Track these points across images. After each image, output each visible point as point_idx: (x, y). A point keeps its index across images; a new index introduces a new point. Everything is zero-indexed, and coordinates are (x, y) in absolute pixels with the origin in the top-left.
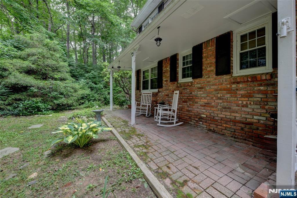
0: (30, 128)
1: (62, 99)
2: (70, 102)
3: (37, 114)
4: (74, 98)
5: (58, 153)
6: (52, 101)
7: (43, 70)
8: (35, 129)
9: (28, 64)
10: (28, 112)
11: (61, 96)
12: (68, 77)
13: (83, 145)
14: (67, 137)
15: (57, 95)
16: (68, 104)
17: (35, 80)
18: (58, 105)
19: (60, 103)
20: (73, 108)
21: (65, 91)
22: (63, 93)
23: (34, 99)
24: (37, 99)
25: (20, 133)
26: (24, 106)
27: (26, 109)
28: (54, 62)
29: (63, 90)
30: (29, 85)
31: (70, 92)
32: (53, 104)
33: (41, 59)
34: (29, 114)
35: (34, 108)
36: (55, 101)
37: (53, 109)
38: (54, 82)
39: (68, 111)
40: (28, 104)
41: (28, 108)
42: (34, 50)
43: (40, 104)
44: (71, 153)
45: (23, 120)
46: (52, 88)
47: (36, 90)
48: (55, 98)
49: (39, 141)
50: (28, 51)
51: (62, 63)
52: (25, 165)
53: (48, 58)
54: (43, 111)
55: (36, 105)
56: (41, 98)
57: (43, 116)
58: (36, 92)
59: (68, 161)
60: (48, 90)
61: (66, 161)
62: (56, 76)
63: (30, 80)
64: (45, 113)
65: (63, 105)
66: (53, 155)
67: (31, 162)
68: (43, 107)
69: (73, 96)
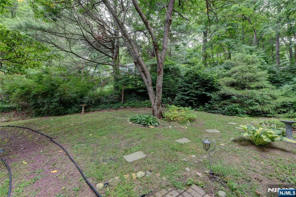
0: (229, 123)
1: (257, 106)
2: (266, 109)
3: (236, 115)
4: (271, 106)
5: (238, 142)
6: (248, 107)
7: (242, 82)
8: (231, 125)
9: (232, 79)
10: (230, 113)
11: (256, 103)
12: (266, 85)
13: (259, 144)
14: (244, 133)
15: (252, 102)
16: (263, 111)
17: (236, 90)
18: (253, 111)
19: (254, 109)
20: (270, 115)
21: (260, 99)
22: (259, 101)
23: (234, 105)
24: (236, 104)
25: (223, 125)
26: (228, 108)
27: (229, 111)
28: (251, 74)
29: (258, 98)
30: (231, 94)
31: (267, 100)
32: (248, 110)
33: (240, 74)
34: (230, 114)
35: (234, 111)
36: (250, 107)
37: (247, 114)
38: (250, 91)
39: (264, 117)
40: (230, 108)
41: (230, 110)
42: (236, 68)
43: (238, 109)
44: (247, 145)
45: (227, 118)
46: (248, 96)
47: (236, 98)
48: (251, 105)
49: (231, 132)
50: (233, 69)
51: (259, 73)
52: (220, 139)
53: (246, 72)
54: (240, 114)
55: (235, 109)
56: (239, 104)
57: (240, 118)
58: (235, 99)
59: (242, 148)
60: (245, 98)
61: (241, 147)
62: (252, 86)
63: (232, 91)
64: (241, 116)
65: (258, 111)
66: (235, 141)
67: (223, 139)
68: (240, 111)
69: (270, 104)
